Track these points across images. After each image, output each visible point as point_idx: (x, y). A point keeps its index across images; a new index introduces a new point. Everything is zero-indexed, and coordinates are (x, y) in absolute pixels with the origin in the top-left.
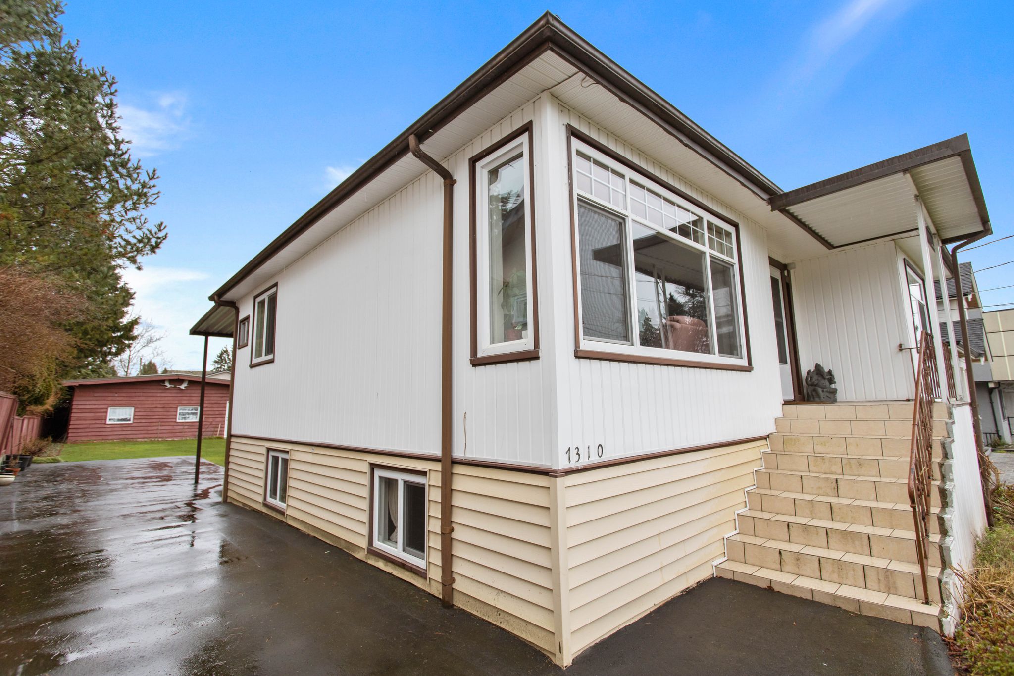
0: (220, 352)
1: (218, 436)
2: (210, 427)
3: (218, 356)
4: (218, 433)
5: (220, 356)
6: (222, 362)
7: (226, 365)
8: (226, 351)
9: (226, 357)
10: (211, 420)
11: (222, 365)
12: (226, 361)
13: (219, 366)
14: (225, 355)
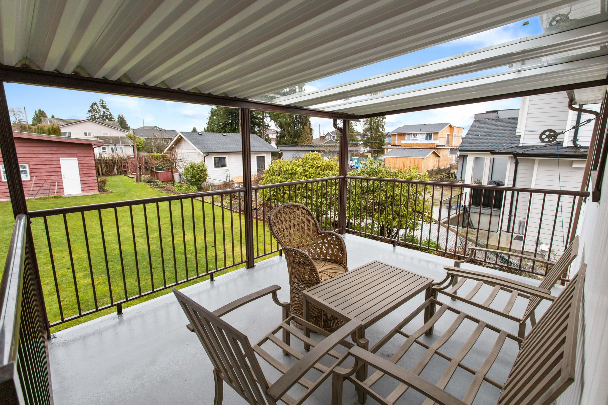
0: (91, 104)
1: (56, 194)
2: (45, 185)
3: (90, 107)
4: (56, 191)
5: (92, 107)
6: (94, 111)
7: (97, 114)
8: (96, 104)
9: (97, 108)
10: (45, 178)
11: (95, 114)
12: (97, 111)
13: (93, 115)
14: (95, 107)
